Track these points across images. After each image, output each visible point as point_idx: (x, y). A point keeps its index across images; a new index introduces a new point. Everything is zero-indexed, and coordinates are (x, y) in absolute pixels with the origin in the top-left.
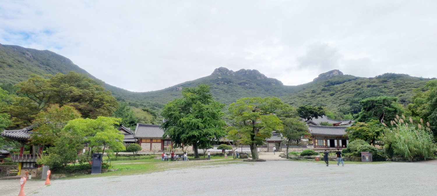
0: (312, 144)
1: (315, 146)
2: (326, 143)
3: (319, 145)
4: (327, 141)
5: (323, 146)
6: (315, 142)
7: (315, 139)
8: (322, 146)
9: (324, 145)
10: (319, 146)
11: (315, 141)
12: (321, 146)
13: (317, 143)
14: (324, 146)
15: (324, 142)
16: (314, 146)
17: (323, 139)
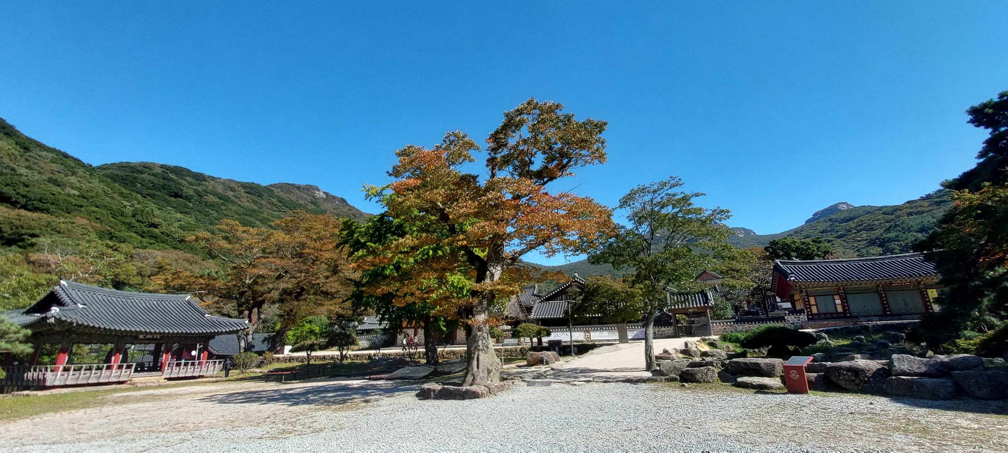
0: (802, 311)
1: (811, 316)
2: (842, 304)
3: (823, 310)
4: (846, 298)
5: (837, 313)
6: (810, 305)
7: (808, 296)
8: (835, 316)
9: (840, 309)
10: (825, 314)
11: (809, 301)
12: (831, 314)
13: (816, 305)
14: (840, 313)
15: (838, 302)
16: (808, 315)
17: (833, 295)
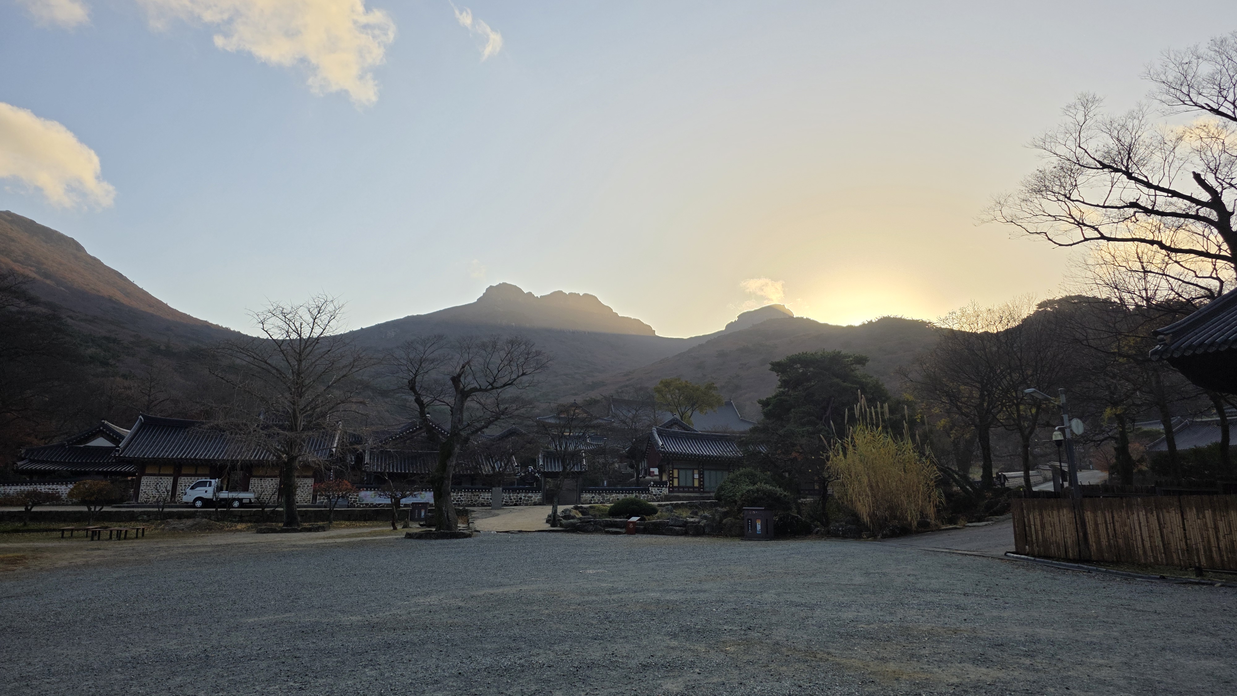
0: (665, 483)
1: (672, 489)
2: (699, 479)
3: (682, 484)
4: (703, 474)
6: (673, 478)
7: (673, 469)
8: (693, 489)
9: (696, 484)
10: (683, 487)
11: (673, 474)
12: (689, 487)
13: (678, 478)
14: (696, 487)
15: (696, 476)
16: (669, 487)
17: (693, 469)
